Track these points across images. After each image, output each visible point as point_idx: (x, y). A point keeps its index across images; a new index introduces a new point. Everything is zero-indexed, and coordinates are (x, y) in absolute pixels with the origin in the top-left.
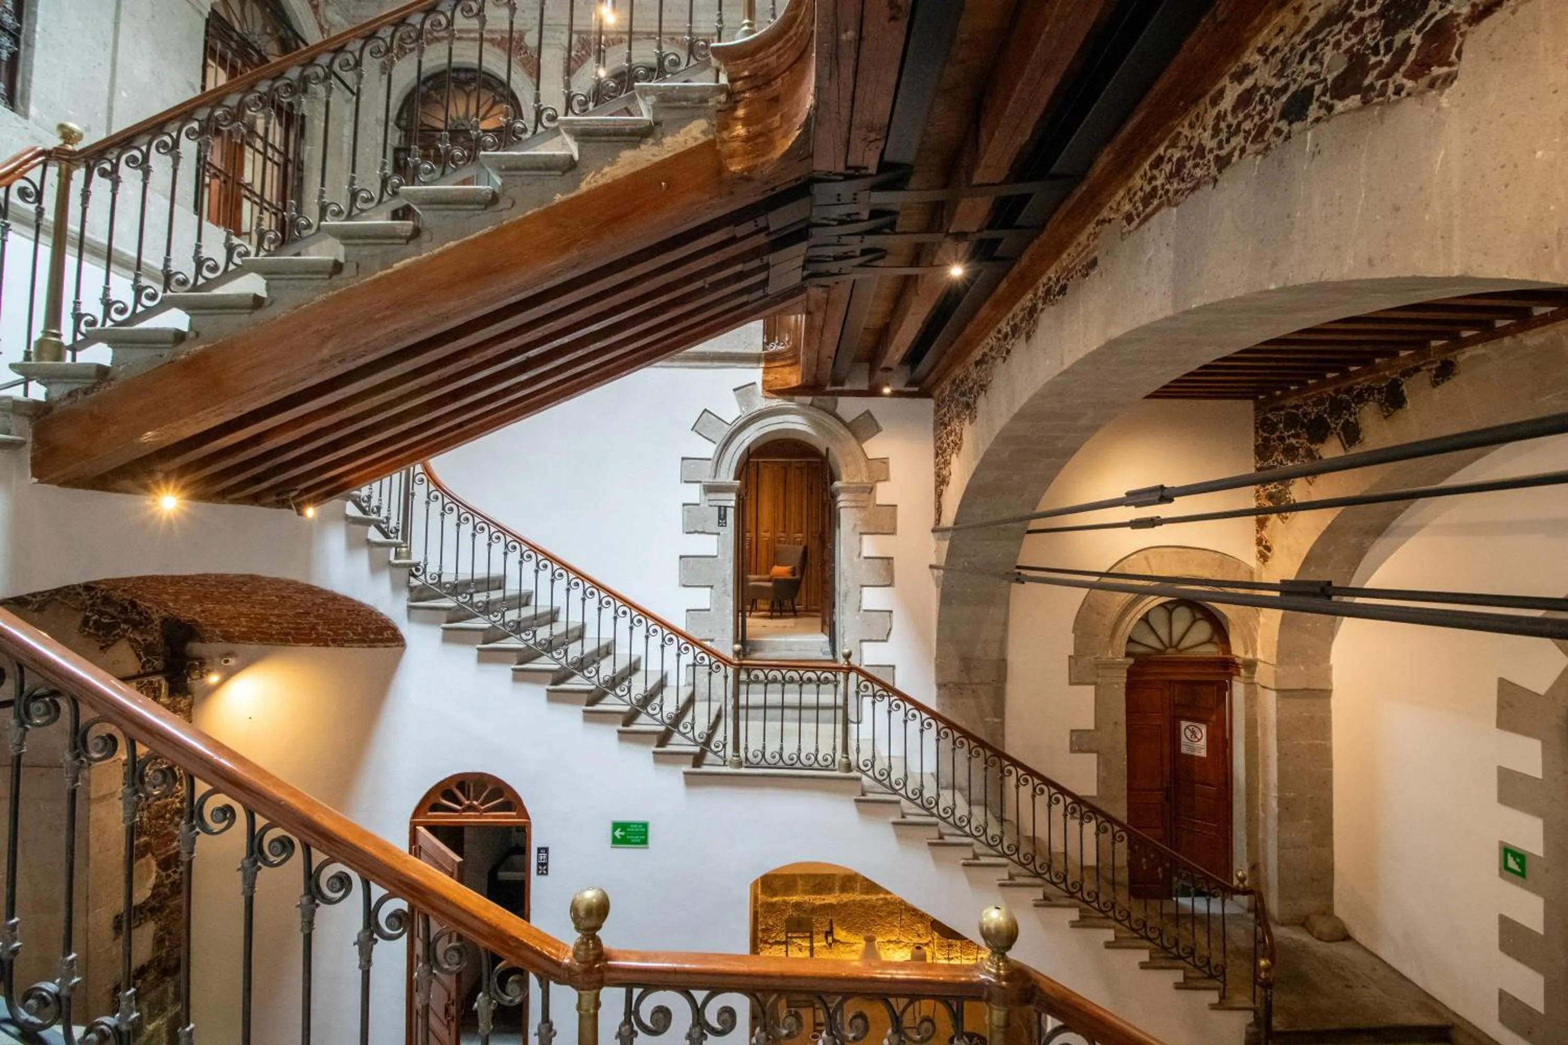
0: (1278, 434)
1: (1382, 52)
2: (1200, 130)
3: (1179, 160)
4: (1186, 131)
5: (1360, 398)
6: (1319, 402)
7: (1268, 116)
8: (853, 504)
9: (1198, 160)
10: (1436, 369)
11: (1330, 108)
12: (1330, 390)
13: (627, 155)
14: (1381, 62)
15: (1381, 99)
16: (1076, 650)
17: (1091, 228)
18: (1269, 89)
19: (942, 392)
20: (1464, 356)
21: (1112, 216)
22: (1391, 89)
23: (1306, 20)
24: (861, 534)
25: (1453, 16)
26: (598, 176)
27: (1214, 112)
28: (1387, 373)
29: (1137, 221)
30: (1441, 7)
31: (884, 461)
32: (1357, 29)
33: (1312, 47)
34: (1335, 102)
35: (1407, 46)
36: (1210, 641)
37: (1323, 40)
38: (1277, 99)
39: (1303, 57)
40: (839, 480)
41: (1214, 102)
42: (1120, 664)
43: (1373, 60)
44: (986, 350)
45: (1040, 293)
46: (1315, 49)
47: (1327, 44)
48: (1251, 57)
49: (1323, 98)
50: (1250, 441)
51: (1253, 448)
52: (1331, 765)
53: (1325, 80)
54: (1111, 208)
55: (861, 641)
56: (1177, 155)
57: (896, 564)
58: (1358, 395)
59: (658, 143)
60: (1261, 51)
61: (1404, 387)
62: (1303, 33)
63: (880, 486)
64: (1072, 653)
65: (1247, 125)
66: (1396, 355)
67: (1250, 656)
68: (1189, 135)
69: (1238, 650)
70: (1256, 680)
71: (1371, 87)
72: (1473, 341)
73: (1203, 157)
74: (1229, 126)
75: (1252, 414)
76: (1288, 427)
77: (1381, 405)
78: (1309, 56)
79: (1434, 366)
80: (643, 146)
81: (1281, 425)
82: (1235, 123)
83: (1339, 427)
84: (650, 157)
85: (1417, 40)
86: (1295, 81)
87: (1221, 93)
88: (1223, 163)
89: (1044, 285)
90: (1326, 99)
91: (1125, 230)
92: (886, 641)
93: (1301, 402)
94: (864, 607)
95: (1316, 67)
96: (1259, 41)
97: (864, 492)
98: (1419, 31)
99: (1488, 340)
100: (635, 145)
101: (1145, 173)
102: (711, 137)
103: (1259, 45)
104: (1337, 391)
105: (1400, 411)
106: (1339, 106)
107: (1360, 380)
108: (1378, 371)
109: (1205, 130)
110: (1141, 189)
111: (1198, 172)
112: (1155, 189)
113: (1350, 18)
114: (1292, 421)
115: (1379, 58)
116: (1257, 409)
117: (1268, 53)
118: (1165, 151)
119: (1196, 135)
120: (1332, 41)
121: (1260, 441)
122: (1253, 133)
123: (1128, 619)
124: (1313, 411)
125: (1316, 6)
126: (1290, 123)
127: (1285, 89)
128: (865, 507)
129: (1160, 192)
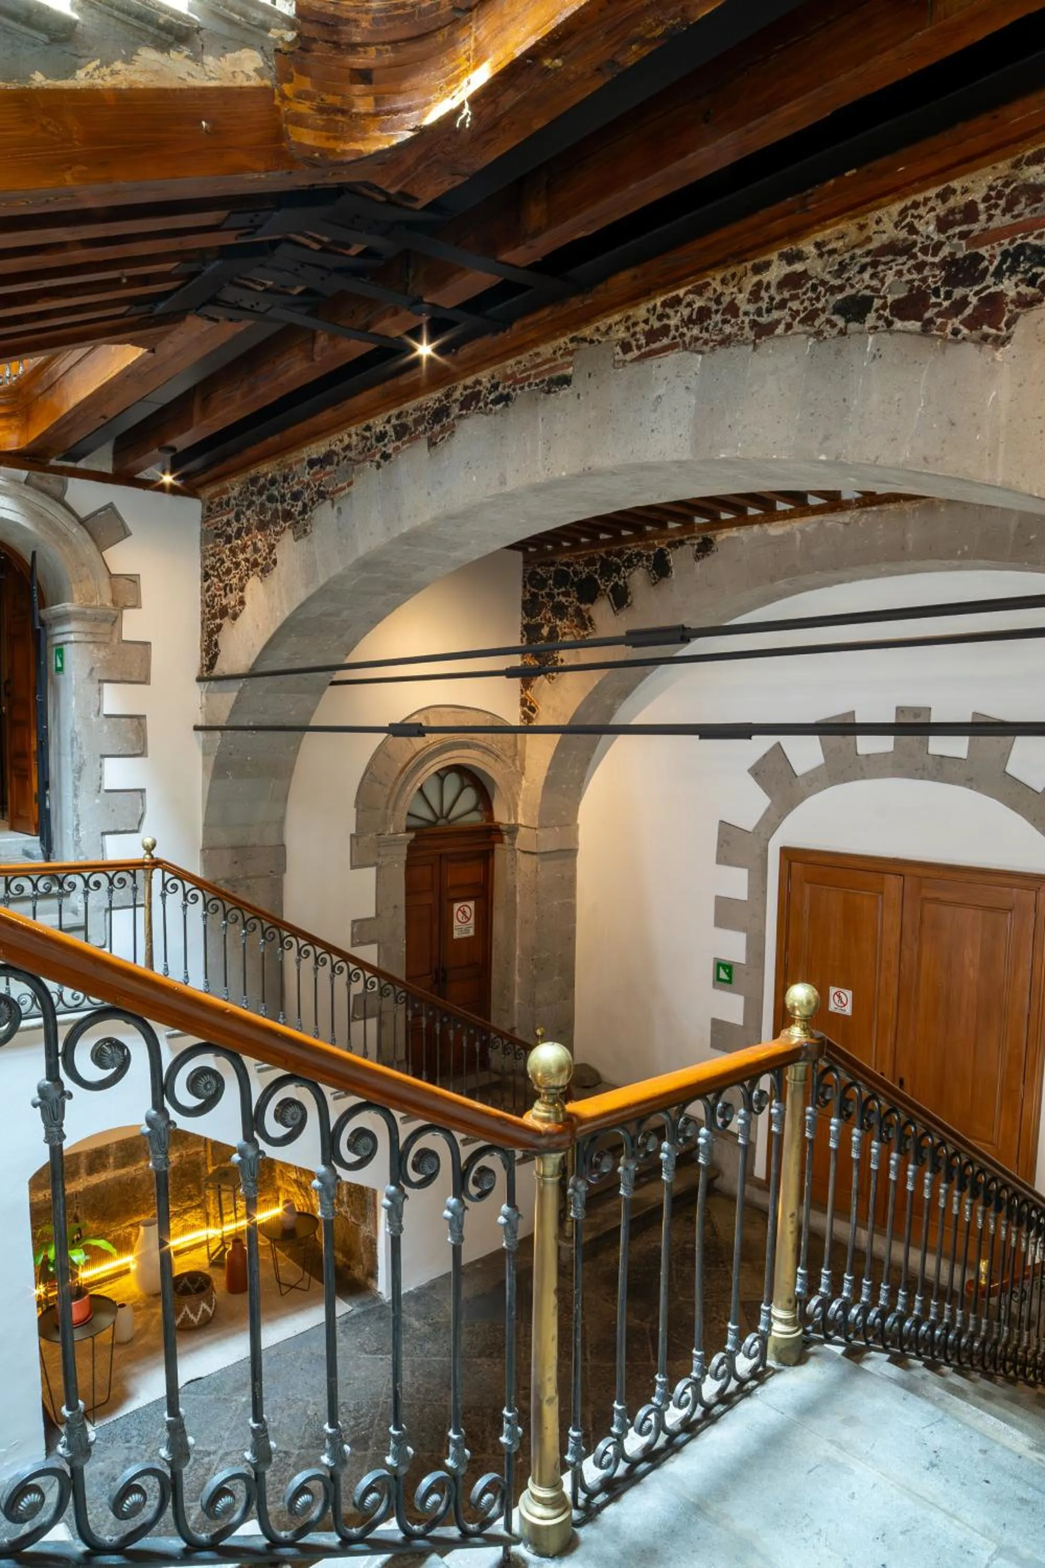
0: (547, 590)
1: (942, 297)
2: (735, 290)
3: (701, 309)
4: (716, 285)
5: (629, 564)
6: (590, 562)
7: (820, 305)
8: (89, 638)
9: (729, 317)
10: (698, 544)
11: (889, 323)
12: (602, 552)
13: (148, 56)
14: (940, 305)
15: (938, 333)
16: (358, 827)
17: (562, 341)
18: (823, 283)
19: (225, 491)
20: (723, 536)
21: (596, 337)
22: (949, 329)
23: (869, 239)
24: (100, 681)
25: (1001, 294)
26: (105, 71)
27: (756, 279)
28: (656, 542)
29: (636, 353)
30: (995, 284)
31: (134, 580)
32: (920, 267)
33: (875, 264)
34: (895, 319)
35: (964, 301)
36: (475, 809)
37: (886, 263)
38: (832, 294)
39: (863, 269)
40: (71, 600)
41: (757, 270)
42: (401, 839)
43: (933, 300)
44: (337, 448)
45: (457, 395)
46: (876, 268)
47: (891, 269)
48: (808, 247)
49: (881, 312)
50: (518, 595)
51: (520, 603)
52: (575, 922)
53: (885, 297)
54: (598, 329)
55: (103, 834)
56: (699, 303)
57: (150, 723)
58: (629, 560)
59: (196, 58)
60: (818, 245)
61: (670, 557)
62: (865, 249)
63: (127, 613)
64: (354, 832)
65: (795, 305)
66: (663, 526)
67: (513, 822)
68: (719, 290)
69: (501, 816)
70: (517, 846)
71: (931, 321)
72: (729, 524)
73: (736, 316)
74: (772, 299)
75: (520, 567)
76: (558, 584)
77: (650, 572)
78: (870, 271)
79: (696, 542)
80: (173, 54)
81: (551, 582)
82: (778, 298)
83: (608, 589)
84: (184, 75)
85: (974, 300)
86: (852, 286)
87: (767, 265)
88: (763, 331)
89: (465, 388)
90: (887, 313)
91: (617, 357)
92: (137, 831)
93: (572, 560)
94: (107, 786)
95: (875, 283)
96: (819, 237)
97: (106, 620)
98: (976, 294)
99: (741, 525)
100: (163, 47)
101: (655, 308)
102: (268, 83)
103: (818, 240)
104: (609, 553)
105: (664, 580)
106: (898, 324)
107: (629, 545)
108: (647, 539)
109: (740, 291)
110: (646, 322)
111: (728, 329)
112: (667, 328)
113: (914, 256)
114: (562, 579)
115: (938, 300)
116: (526, 562)
117: (824, 250)
118: (686, 294)
119: (727, 292)
120: (895, 268)
121: (528, 597)
122: (802, 315)
123: (409, 788)
124: (585, 571)
125: (881, 232)
126: (847, 321)
127: (841, 288)
128: (106, 644)
129: (673, 333)
